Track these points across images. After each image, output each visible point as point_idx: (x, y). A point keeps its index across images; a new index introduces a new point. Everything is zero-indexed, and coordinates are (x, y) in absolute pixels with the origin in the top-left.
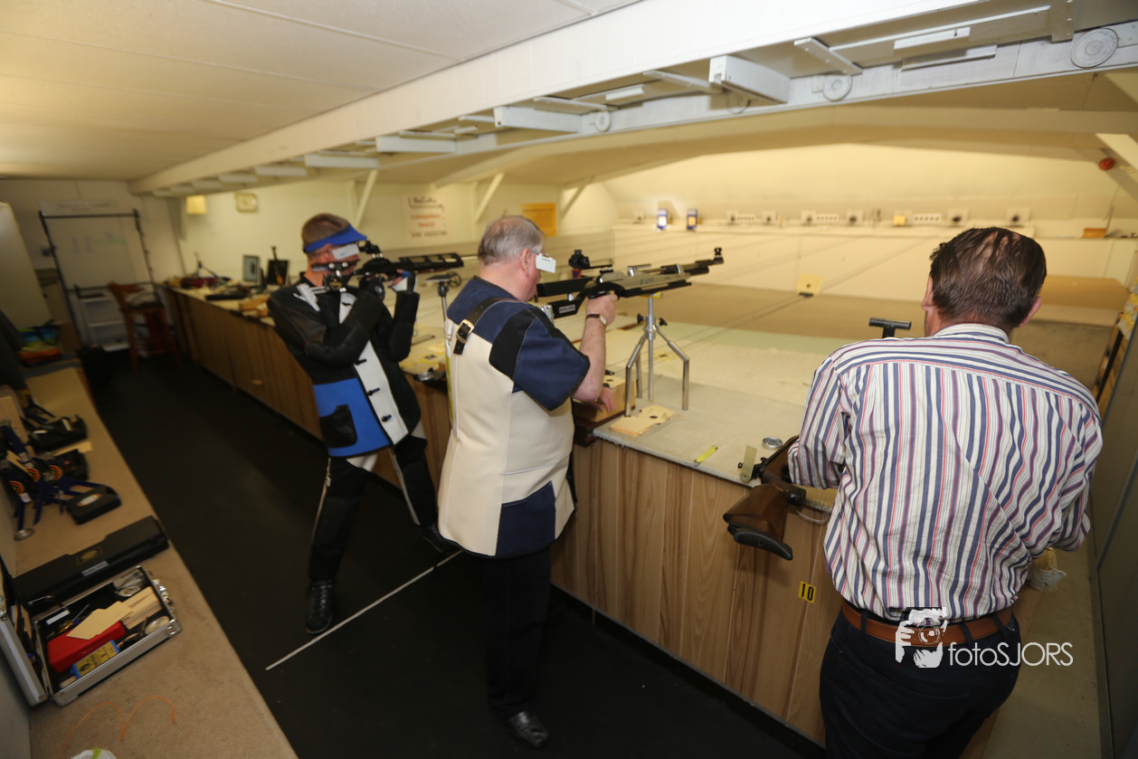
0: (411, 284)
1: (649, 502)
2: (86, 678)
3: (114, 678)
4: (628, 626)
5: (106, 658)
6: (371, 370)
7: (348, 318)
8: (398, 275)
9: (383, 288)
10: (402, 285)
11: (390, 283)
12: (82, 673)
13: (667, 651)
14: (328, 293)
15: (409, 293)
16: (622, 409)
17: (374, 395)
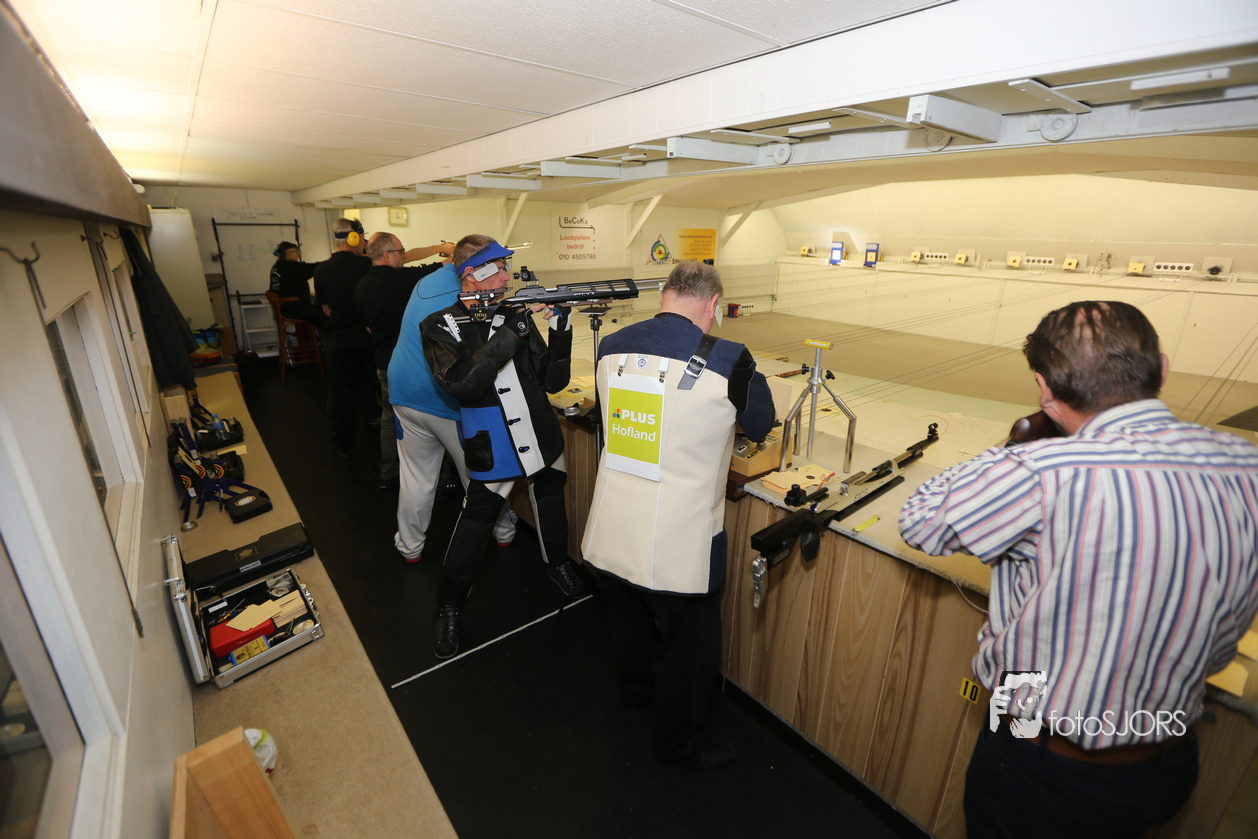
0: (563, 320)
2: (242, 666)
3: (265, 671)
5: (258, 651)
6: (513, 399)
12: (237, 661)
13: (801, 734)
15: (560, 333)
16: (776, 466)
17: (515, 424)
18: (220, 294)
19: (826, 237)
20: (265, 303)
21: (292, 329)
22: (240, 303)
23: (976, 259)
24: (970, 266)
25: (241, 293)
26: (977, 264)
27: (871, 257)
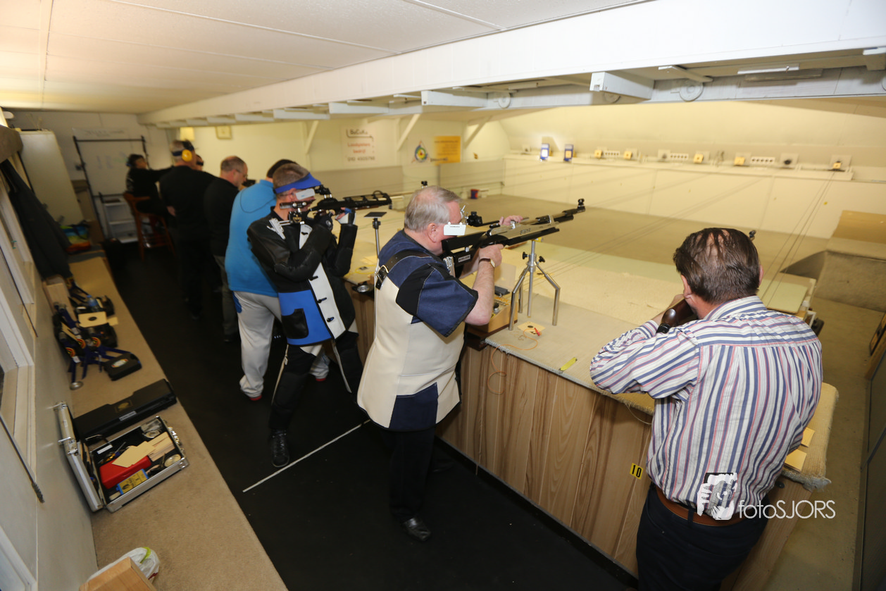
0: (352, 218)
1: (523, 394)
2: (127, 495)
4: (502, 480)
5: (139, 481)
6: (321, 284)
7: (305, 245)
8: (343, 211)
9: (331, 222)
10: (345, 219)
11: (336, 217)
12: (124, 491)
13: (529, 500)
14: (291, 225)
15: (350, 225)
16: (508, 323)
17: (323, 302)
18: (86, 196)
19: (538, 142)
20: (123, 201)
21: (147, 220)
22: (103, 202)
23: (638, 155)
24: (634, 160)
25: (103, 193)
26: (639, 158)
27: (569, 155)
